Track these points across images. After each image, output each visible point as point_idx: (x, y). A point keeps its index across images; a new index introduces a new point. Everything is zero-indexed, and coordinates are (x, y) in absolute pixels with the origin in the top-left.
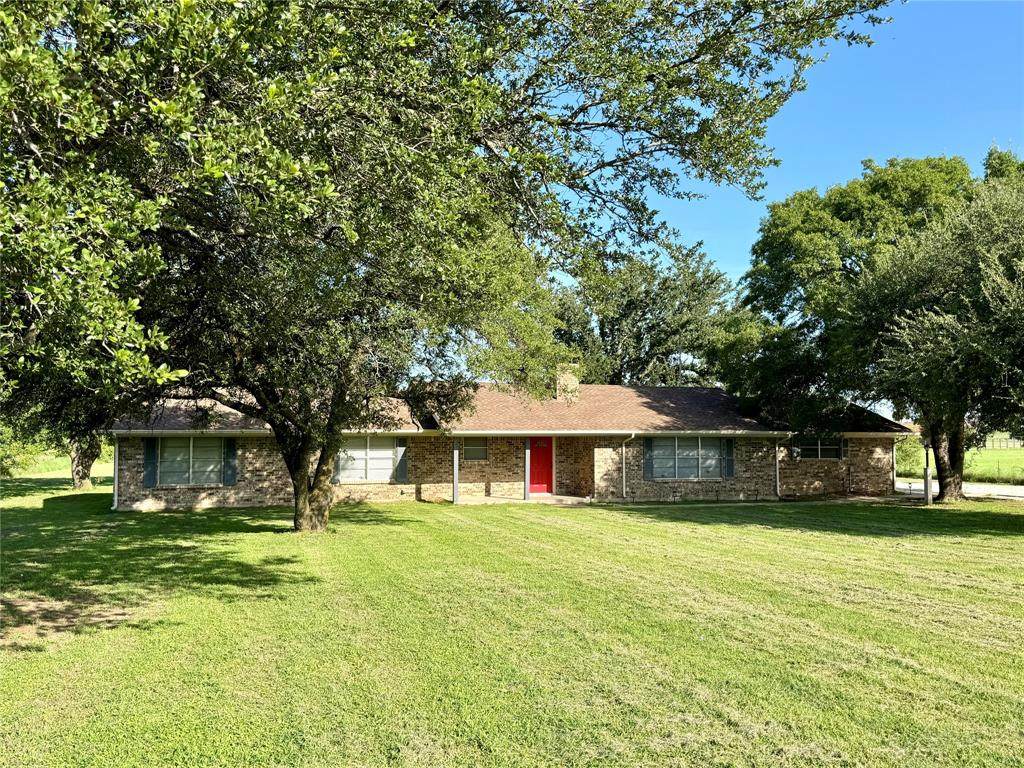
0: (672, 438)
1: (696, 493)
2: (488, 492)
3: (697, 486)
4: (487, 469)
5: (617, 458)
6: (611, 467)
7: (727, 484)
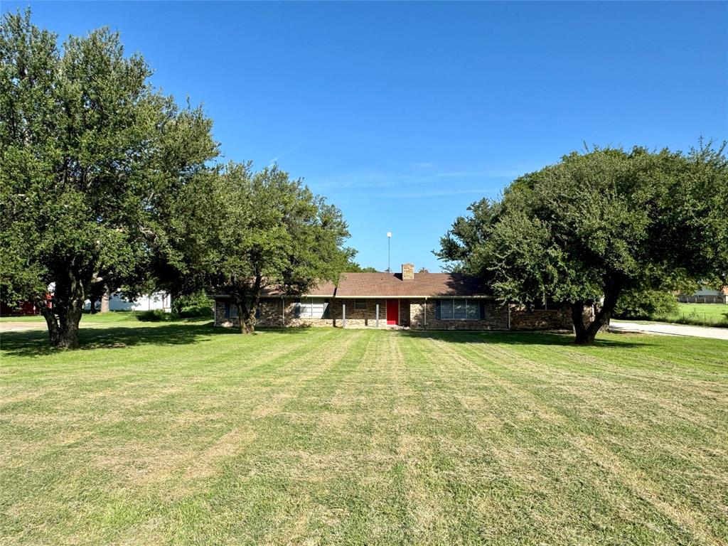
0: (451, 300)
1: (464, 326)
2: (366, 324)
3: (464, 323)
4: (366, 313)
5: (421, 309)
6: (418, 313)
7: (481, 322)
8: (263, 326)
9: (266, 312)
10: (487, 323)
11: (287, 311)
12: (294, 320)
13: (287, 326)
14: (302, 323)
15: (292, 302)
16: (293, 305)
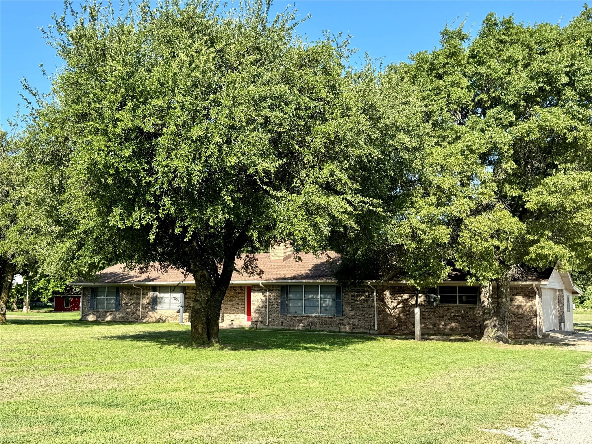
0: (300, 286)
1: (315, 324)
2: (223, 319)
3: (316, 320)
4: (223, 306)
5: (264, 298)
6: (260, 304)
7: (338, 320)
8: (123, 320)
9: (126, 303)
10: (345, 321)
11: (145, 301)
12: (151, 313)
13: (144, 321)
14: (158, 317)
15: (150, 291)
16: (151, 294)
